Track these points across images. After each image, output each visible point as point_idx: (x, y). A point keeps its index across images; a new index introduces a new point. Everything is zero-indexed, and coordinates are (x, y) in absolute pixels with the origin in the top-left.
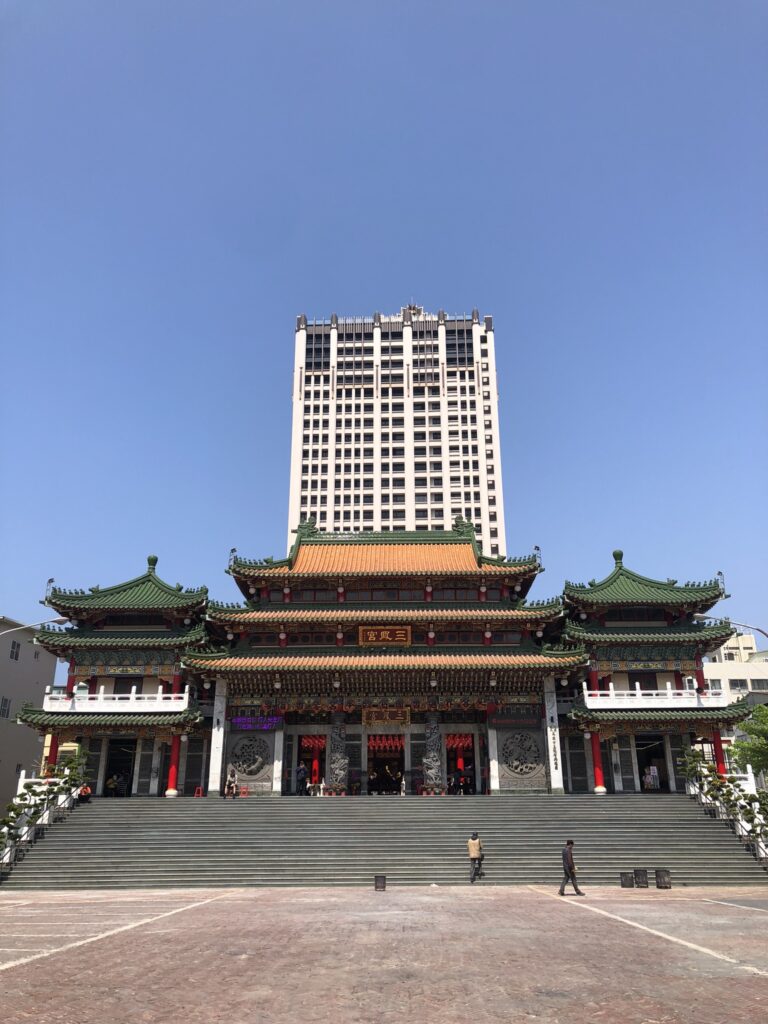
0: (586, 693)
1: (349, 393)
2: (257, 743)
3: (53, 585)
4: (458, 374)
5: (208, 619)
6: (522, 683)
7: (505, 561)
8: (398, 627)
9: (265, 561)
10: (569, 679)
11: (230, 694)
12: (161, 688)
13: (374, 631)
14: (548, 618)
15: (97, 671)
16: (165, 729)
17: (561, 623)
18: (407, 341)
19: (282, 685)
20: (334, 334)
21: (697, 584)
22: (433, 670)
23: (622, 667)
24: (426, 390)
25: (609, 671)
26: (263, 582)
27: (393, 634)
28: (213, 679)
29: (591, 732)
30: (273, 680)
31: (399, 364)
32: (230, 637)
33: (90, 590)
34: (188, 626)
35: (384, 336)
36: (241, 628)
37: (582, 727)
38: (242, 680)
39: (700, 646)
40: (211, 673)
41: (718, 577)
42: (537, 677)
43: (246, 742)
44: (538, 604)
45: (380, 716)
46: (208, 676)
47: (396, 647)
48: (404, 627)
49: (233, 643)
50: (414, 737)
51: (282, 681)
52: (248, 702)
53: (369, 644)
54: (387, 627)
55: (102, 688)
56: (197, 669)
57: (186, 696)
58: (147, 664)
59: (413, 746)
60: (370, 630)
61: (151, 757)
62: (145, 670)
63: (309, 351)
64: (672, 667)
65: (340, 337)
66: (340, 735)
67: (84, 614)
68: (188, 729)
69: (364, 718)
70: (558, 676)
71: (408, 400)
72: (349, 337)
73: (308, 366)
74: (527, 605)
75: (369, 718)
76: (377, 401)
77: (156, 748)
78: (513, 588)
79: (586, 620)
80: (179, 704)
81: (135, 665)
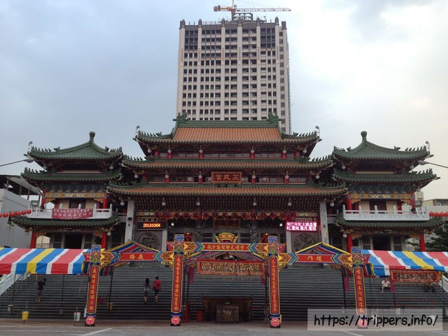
0: (345, 211)
1: (208, 63)
2: (152, 237)
3: (32, 145)
4: (267, 52)
5: (123, 165)
6: (306, 205)
7: (298, 136)
8: (234, 173)
9: (157, 134)
10: (335, 202)
11: (136, 209)
12: (95, 205)
13: (220, 174)
14: (324, 167)
15: (59, 195)
16: (98, 229)
17: (331, 171)
18: (240, 34)
19: (167, 204)
20: (200, 30)
21: (412, 149)
22: (254, 197)
23: (366, 196)
24: (249, 61)
25: (358, 199)
26: (156, 146)
27: (231, 177)
28: (126, 200)
29: (347, 234)
30: (161, 201)
31: (235, 47)
32: (136, 176)
33: (54, 149)
34: (112, 170)
35: (227, 32)
36: (143, 171)
37: (343, 230)
38: (143, 201)
39: (414, 185)
40: (125, 196)
41: (426, 145)
42: (316, 202)
43: (145, 236)
44: (317, 160)
45: (223, 223)
46: (124, 198)
47: (233, 184)
48: (238, 173)
49: (139, 180)
50: (242, 235)
51: (166, 202)
52: (147, 214)
53: (217, 182)
54: (228, 172)
55: (62, 204)
56: (116, 194)
57: (110, 210)
58: (88, 191)
60: (218, 174)
62: (87, 195)
63: (186, 40)
64: (396, 197)
65: (203, 33)
66: (200, 234)
67: (51, 162)
68: (111, 229)
69: (214, 224)
70: (329, 201)
71: (240, 66)
72: (208, 32)
73: (186, 48)
74: (310, 160)
75: (217, 224)
76: (223, 67)
77: (93, 238)
78: (302, 151)
79: (345, 170)
80: (106, 214)
81: (81, 192)
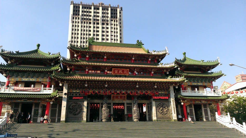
0: (182, 91)
1: (84, 23)
2: (78, 105)
4: (113, 20)
8: (125, 69)
10: (178, 86)
11: (69, 88)
12: (43, 85)
13: (117, 70)
15: (18, 79)
16: (44, 100)
18: (100, 11)
19: (88, 85)
20: (81, 6)
23: (190, 84)
24: (105, 23)
25: (187, 85)
26: (80, 53)
27: (123, 71)
28: (63, 83)
29: (183, 103)
31: (98, 16)
32: (68, 69)
33: (16, 52)
34: (53, 65)
35: (94, 9)
37: (181, 101)
38: (73, 83)
40: (63, 81)
42: (168, 86)
43: (74, 104)
45: (117, 97)
47: (124, 75)
48: (127, 69)
50: (127, 104)
52: (75, 91)
53: (115, 74)
54: (122, 69)
55: (20, 85)
57: (52, 88)
58: (38, 77)
59: (127, 107)
60: (116, 70)
61: (38, 110)
62: (37, 80)
63: (74, 11)
64: (204, 84)
65: (83, 8)
66: (106, 103)
67: (14, 59)
68: (53, 100)
69: (112, 98)
70: (175, 85)
71: (100, 26)
72: (85, 8)
73: (74, 14)
75: (113, 97)
76: (92, 25)
77: (40, 106)
80: (50, 91)
81: (33, 78)
